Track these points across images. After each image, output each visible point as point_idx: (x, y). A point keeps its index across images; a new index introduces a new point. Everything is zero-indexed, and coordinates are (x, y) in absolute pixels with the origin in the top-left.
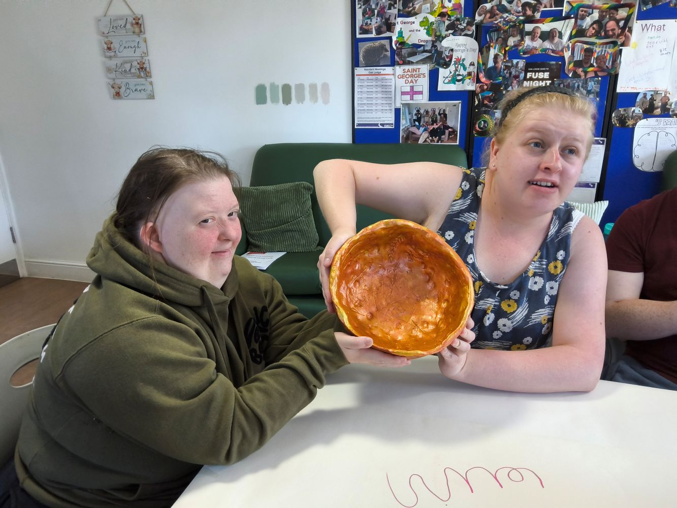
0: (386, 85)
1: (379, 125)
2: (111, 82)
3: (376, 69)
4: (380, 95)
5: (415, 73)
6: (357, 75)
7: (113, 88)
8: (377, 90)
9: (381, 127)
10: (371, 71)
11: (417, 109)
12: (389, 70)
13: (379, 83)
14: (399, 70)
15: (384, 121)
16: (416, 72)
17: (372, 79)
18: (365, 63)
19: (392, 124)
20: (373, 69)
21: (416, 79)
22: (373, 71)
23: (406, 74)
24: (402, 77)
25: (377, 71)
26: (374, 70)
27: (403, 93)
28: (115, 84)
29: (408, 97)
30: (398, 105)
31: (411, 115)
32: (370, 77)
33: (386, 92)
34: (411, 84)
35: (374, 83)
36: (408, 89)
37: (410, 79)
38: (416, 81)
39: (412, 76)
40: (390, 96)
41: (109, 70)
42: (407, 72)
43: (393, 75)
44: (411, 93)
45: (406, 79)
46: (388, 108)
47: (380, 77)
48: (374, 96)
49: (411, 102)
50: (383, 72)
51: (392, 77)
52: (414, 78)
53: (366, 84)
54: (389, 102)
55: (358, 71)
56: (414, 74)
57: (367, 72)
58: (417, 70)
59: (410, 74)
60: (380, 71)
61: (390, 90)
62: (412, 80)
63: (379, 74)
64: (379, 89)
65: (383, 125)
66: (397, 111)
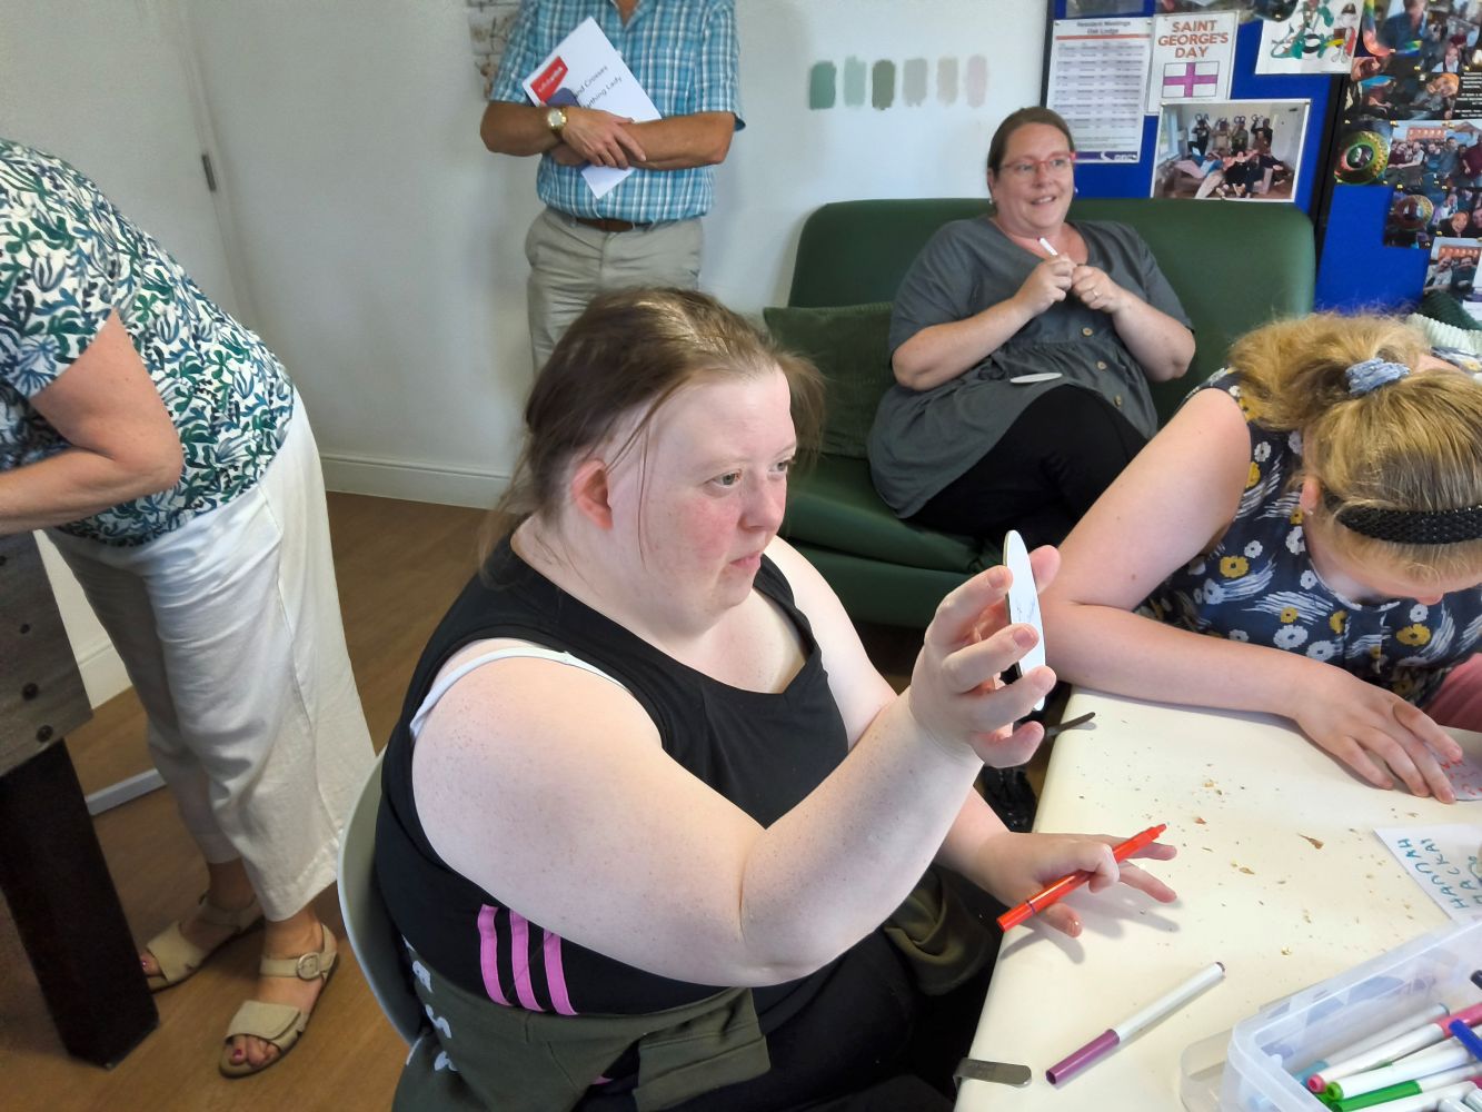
0: (1128, 62)
1: (1103, 155)
2: (482, 61)
3: (1107, 24)
4: (1110, 86)
5: (1202, 31)
6: (1059, 38)
7: (484, 73)
8: (1104, 73)
9: (1106, 160)
10: (1094, 28)
11: (1199, 118)
12: (1138, 25)
13: (1113, 56)
14: (1163, 24)
15: (1115, 146)
16: (1205, 28)
17: (1095, 48)
18: (1082, 10)
19: (1135, 153)
20: (1100, 24)
21: (1203, 46)
22: (1098, 28)
23: (1179, 34)
24: (1170, 41)
25: (1108, 28)
26: (1102, 24)
27: (1169, 81)
28: (489, 65)
29: (1180, 89)
30: (1154, 109)
31: (1183, 131)
32: (1090, 43)
33: (1127, 77)
34: (1191, 59)
35: (1099, 57)
36: (1181, 71)
37: (1187, 47)
38: (1203, 52)
39: (1193, 39)
40: (1135, 87)
41: (477, 33)
42: (1185, 28)
43: (1148, 36)
44: (1189, 80)
45: (1178, 46)
46: (1127, 116)
47: (1114, 42)
48: (1096, 86)
49: (1187, 101)
50: (1122, 30)
51: (1144, 42)
52: (1199, 44)
53: (1078, 58)
54: (1132, 102)
55: (1062, 27)
56: (1199, 34)
57: (1083, 31)
58: (1209, 25)
59: (1188, 33)
60: (1115, 27)
61: (1136, 73)
62: (1193, 49)
63: (1114, 35)
64: (1111, 71)
65: (1111, 155)
66: (1150, 124)
